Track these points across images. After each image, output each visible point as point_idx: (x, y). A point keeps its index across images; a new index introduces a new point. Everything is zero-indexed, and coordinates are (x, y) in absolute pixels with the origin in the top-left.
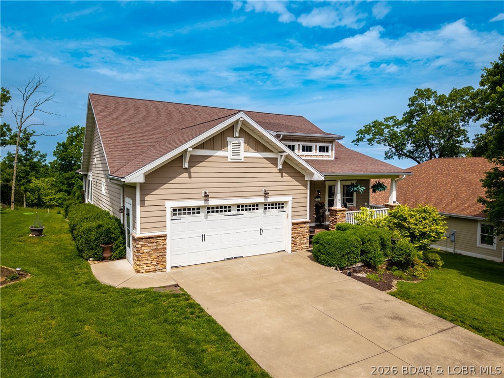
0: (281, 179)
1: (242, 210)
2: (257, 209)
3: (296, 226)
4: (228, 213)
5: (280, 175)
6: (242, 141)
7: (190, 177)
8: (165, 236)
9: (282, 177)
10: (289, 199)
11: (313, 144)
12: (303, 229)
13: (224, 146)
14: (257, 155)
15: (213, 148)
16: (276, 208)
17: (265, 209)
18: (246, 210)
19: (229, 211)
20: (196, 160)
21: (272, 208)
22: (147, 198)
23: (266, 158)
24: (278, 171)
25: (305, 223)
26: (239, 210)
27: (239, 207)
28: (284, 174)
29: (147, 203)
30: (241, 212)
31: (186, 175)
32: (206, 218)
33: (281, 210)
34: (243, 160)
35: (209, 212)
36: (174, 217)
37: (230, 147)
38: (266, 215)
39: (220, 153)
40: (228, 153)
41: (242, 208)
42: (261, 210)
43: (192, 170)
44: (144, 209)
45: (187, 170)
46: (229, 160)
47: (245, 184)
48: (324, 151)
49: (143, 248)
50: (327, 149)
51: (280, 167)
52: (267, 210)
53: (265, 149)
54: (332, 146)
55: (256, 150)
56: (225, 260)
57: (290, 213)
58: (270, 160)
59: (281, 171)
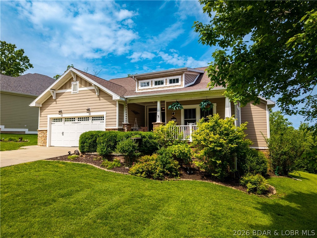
0: (99, 101)
1: (80, 120)
2: (88, 120)
4: (73, 122)
5: (98, 99)
6: (78, 83)
7: (57, 104)
8: (47, 130)
9: (100, 100)
10: (103, 113)
11: (163, 79)
13: (70, 87)
14: (86, 89)
15: (66, 88)
16: (99, 120)
17: (93, 120)
18: (82, 120)
19: (74, 120)
20: (58, 95)
21: (97, 120)
22: (42, 113)
23: (90, 90)
24: (97, 97)
26: (79, 120)
27: (79, 118)
28: (101, 98)
29: (42, 116)
30: (80, 121)
31: (55, 103)
32: (64, 124)
33: (102, 121)
34: (78, 93)
35: (65, 121)
36: (53, 123)
37: (72, 87)
38: (93, 124)
39: (68, 90)
40: (71, 90)
42: (90, 121)
43: (57, 100)
44: (41, 118)
45: (55, 100)
46: (72, 93)
47: (79, 106)
48: (174, 82)
49: (40, 135)
50: (177, 81)
51: (97, 94)
52: (94, 121)
53: (90, 85)
54: (182, 77)
55: (86, 86)
56: (72, 147)
57: (105, 123)
58: (93, 91)
59: (99, 96)
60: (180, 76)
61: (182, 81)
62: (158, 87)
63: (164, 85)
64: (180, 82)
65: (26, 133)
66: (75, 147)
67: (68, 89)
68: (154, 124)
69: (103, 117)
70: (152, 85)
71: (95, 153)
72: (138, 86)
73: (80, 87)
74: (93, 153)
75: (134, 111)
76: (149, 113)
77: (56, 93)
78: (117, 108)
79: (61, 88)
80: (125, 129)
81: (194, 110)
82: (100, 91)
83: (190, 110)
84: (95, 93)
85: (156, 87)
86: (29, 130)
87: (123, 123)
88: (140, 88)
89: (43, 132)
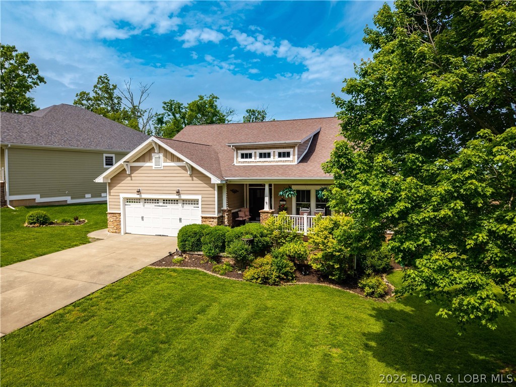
0: (192, 182)
1: (167, 203)
2: (177, 203)
3: (205, 220)
5: (191, 178)
6: (161, 155)
7: (132, 180)
8: (120, 214)
9: (193, 180)
10: (199, 197)
11: (271, 151)
12: (211, 223)
13: (150, 159)
14: (173, 164)
15: (144, 161)
16: (192, 204)
17: (183, 204)
18: (169, 203)
19: (158, 203)
20: (133, 169)
21: (189, 204)
22: (111, 191)
23: (179, 166)
24: (189, 176)
25: (213, 218)
26: (164, 203)
27: (164, 200)
28: (194, 178)
29: (112, 194)
30: (165, 205)
31: (129, 178)
32: (144, 206)
33: (196, 205)
34: (162, 168)
35: (145, 202)
36: (127, 203)
37: (154, 160)
38: (184, 208)
39: (148, 164)
40: (151, 164)
41: (166, 201)
42: (180, 205)
43: (132, 175)
44: (111, 197)
45: (130, 175)
46: (153, 168)
47: (164, 185)
48: (284, 156)
49: (110, 219)
50: (288, 155)
51: (189, 173)
52: (185, 205)
53: (179, 160)
54: (294, 151)
55: (172, 161)
56: (156, 235)
57: (200, 209)
58: (183, 168)
59: (191, 176)
60: (292, 149)
61: (294, 155)
62: (263, 161)
63: (272, 158)
64: (291, 156)
65: (68, 202)
66: (160, 235)
67: (147, 162)
68: (262, 212)
69: (198, 201)
70: (255, 157)
71: (199, 253)
72: (237, 157)
73: (165, 161)
74: (196, 253)
75: (232, 191)
76: (249, 188)
77: (131, 167)
78: (216, 192)
79: (138, 160)
80: (225, 217)
81: (309, 192)
82: (193, 168)
83: (303, 191)
84: (186, 170)
85: (261, 161)
86: (72, 198)
87: (222, 209)
88: (240, 159)
89: (114, 215)
